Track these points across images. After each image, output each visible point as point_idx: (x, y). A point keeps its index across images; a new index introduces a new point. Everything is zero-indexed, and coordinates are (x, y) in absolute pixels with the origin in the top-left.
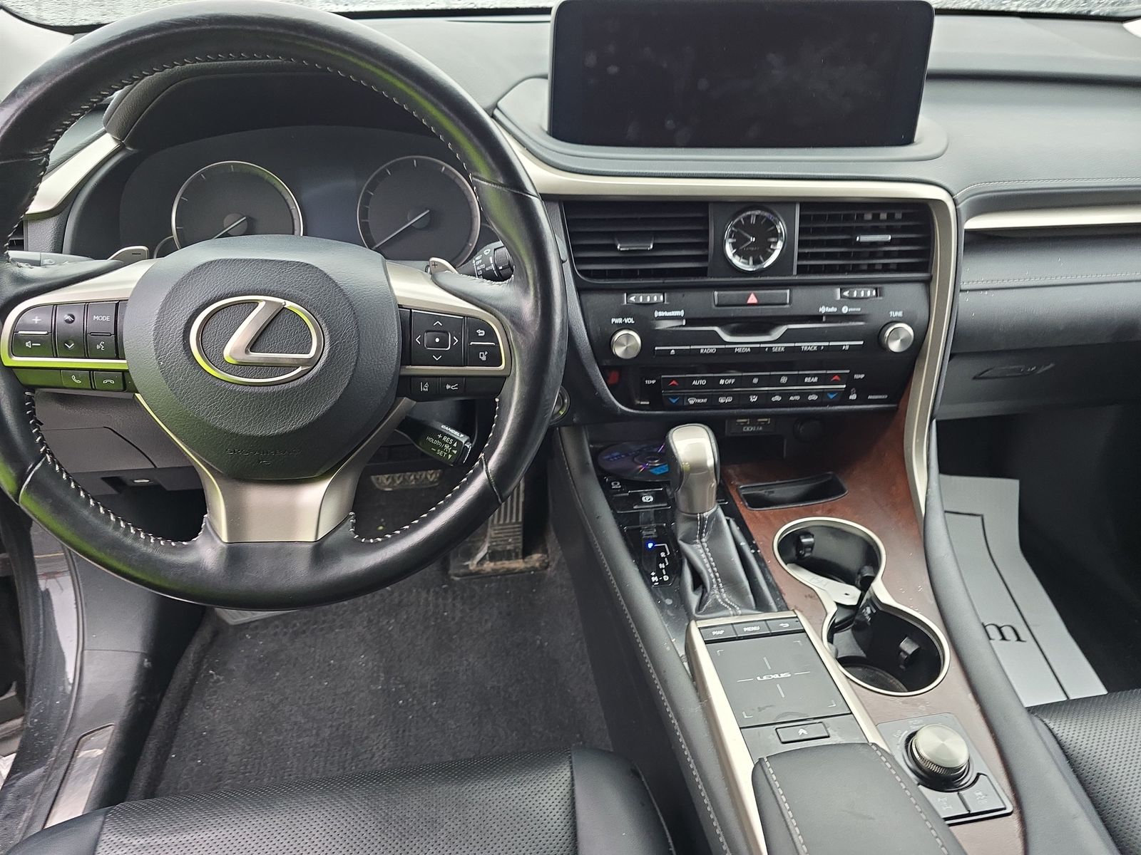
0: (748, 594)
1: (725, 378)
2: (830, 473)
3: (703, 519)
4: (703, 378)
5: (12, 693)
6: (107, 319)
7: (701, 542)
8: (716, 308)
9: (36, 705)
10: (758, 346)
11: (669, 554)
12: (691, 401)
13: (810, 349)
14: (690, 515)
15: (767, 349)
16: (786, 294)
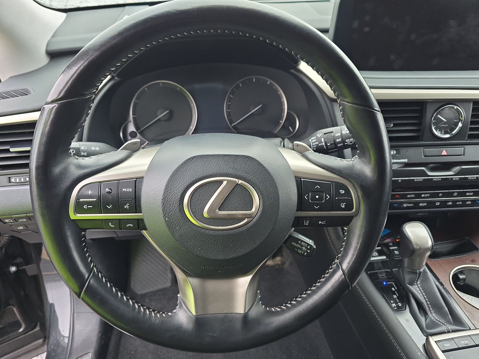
0: (448, 315)
1: (424, 194)
2: (467, 238)
3: (420, 273)
4: (413, 194)
5: (38, 328)
6: (131, 190)
7: (417, 284)
8: (425, 157)
9: (52, 339)
10: (445, 177)
11: (396, 289)
12: (405, 205)
13: (472, 178)
14: (412, 271)
15: (450, 179)
16: (462, 149)
